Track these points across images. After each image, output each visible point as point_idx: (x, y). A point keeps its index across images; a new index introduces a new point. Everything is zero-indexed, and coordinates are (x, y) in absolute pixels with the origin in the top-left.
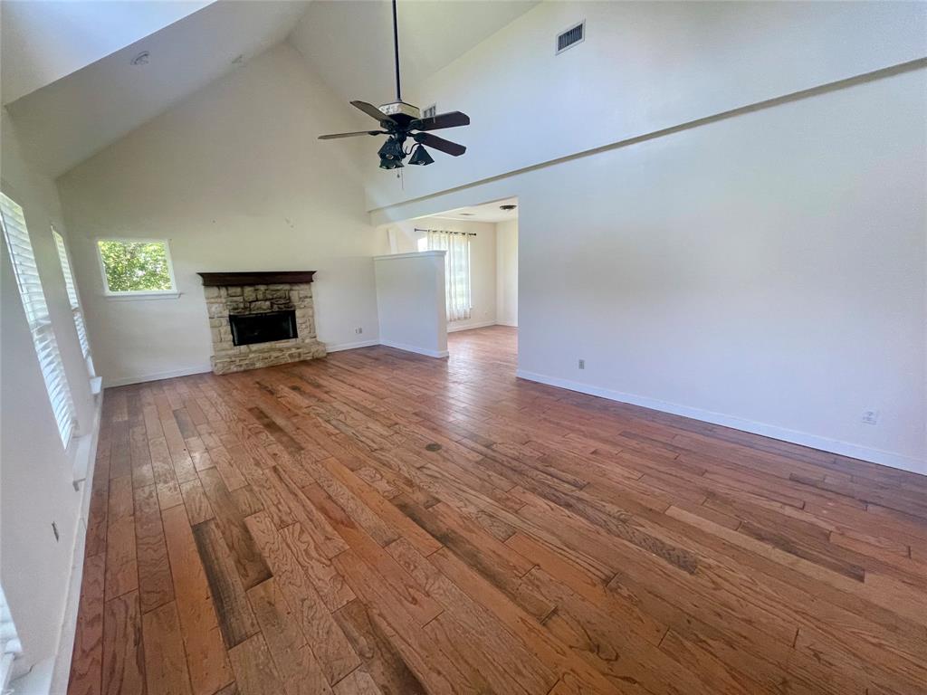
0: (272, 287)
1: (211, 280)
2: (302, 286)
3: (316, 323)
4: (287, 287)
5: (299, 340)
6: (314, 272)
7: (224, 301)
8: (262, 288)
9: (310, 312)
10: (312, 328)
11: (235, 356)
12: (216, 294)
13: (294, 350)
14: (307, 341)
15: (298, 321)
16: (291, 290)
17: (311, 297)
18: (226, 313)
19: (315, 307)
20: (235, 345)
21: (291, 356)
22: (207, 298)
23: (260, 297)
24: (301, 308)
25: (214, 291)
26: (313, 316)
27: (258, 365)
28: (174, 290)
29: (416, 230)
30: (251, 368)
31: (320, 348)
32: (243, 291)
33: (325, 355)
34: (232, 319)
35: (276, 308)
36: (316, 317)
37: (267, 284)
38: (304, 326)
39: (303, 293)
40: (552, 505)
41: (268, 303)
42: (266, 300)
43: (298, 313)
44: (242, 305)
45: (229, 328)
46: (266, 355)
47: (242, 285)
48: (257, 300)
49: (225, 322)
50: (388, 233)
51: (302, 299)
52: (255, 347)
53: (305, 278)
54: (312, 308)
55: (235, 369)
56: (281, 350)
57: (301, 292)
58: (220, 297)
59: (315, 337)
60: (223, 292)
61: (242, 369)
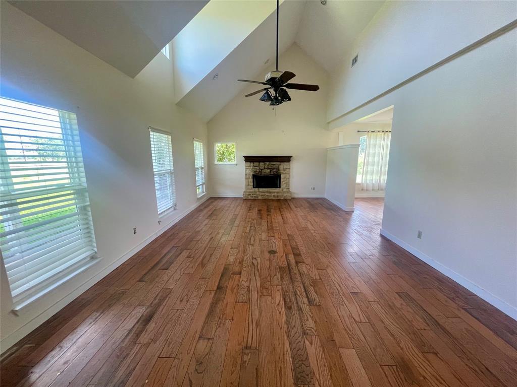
0: (272, 163)
1: (248, 159)
2: (286, 163)
3: (290, 181)
4: (278, 163)
5: (280, 189)
6: (291, 156)
7: (251, 168)
8: (267, 163)
9: (288, 176)
10: (288, 184)
11: (252, 192)
12: (249, 165)
13: (276, 194)
14: (285, 190)
15: (282, 180)
16: (280, 165)
17: (289, 169)
18: (252, 173)
19: (291, 174)
20: (254, 187)
21: (274, 196)
22: (246, 166)
23: (266, 167)
24: (283, 174)
25: (249, 164)
26: (289, 178)
27: (260, 198)
28: (235, 163)
29: (358, 131)
30: (256, 198)
31: (289, 194)
32: (259, 165)
33: (290, 198)
34: (254, 176)
35: (272, 173)
36: (291, 179)
37: (270, 161)
38: (284, 183)
39: (285, 167)
40: (282, 302)
41: (269, 170)
42: (268, 169)
43: (282, 176)
44: (258, 171)
45: (252, 180)
46: (263, 194)
47: (259, 162)
48: (265, 169)
49: (251, 177)
50: (339, 134)
51: (285, 169)
52: (261, 190)
53: (287, 159)
54: (289, 174)
55: (250, 198)
56: (270, 193)
57: (285, 166)
58: (250, 166)
59: (289, 189)
60: (252, 164)
61: (253, 198)
